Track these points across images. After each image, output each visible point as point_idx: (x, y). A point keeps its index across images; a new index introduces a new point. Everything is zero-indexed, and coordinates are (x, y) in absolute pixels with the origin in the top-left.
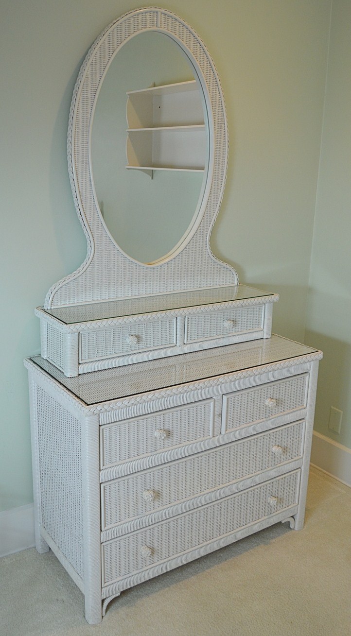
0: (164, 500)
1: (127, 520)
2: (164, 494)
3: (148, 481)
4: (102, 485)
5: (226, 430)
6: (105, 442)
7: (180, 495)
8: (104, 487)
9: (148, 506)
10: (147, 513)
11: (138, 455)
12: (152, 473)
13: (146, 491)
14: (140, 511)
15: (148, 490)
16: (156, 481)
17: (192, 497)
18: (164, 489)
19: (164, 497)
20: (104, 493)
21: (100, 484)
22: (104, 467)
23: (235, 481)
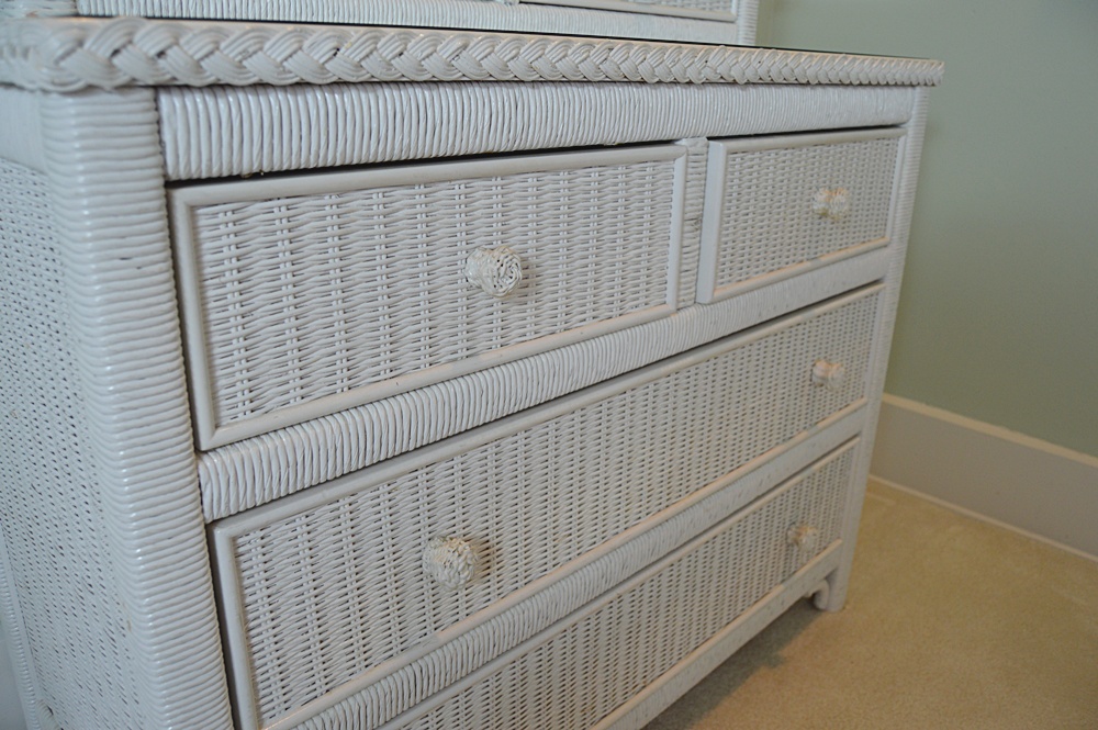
0: (507, 575)
1: (363, 677)
2: (507, 548)
3: (441, 497)
4: (220, 534)
5: (715, 290)
6: (211, 293)
7: (562, 546)
8: (234, 539)
9: (446, 605)
10: (442, 636)
11: (394, 372)
12: (458, 459)
13: (437, 542)
14: (414, 629)
15: (444, 538)
16: (475, 496)
17: (601, 549)
18: (507, 527)
19: (507, 560)
20: (238, 571)
21: (209, 528)
22: (223, 435)
23: (721, 481)
